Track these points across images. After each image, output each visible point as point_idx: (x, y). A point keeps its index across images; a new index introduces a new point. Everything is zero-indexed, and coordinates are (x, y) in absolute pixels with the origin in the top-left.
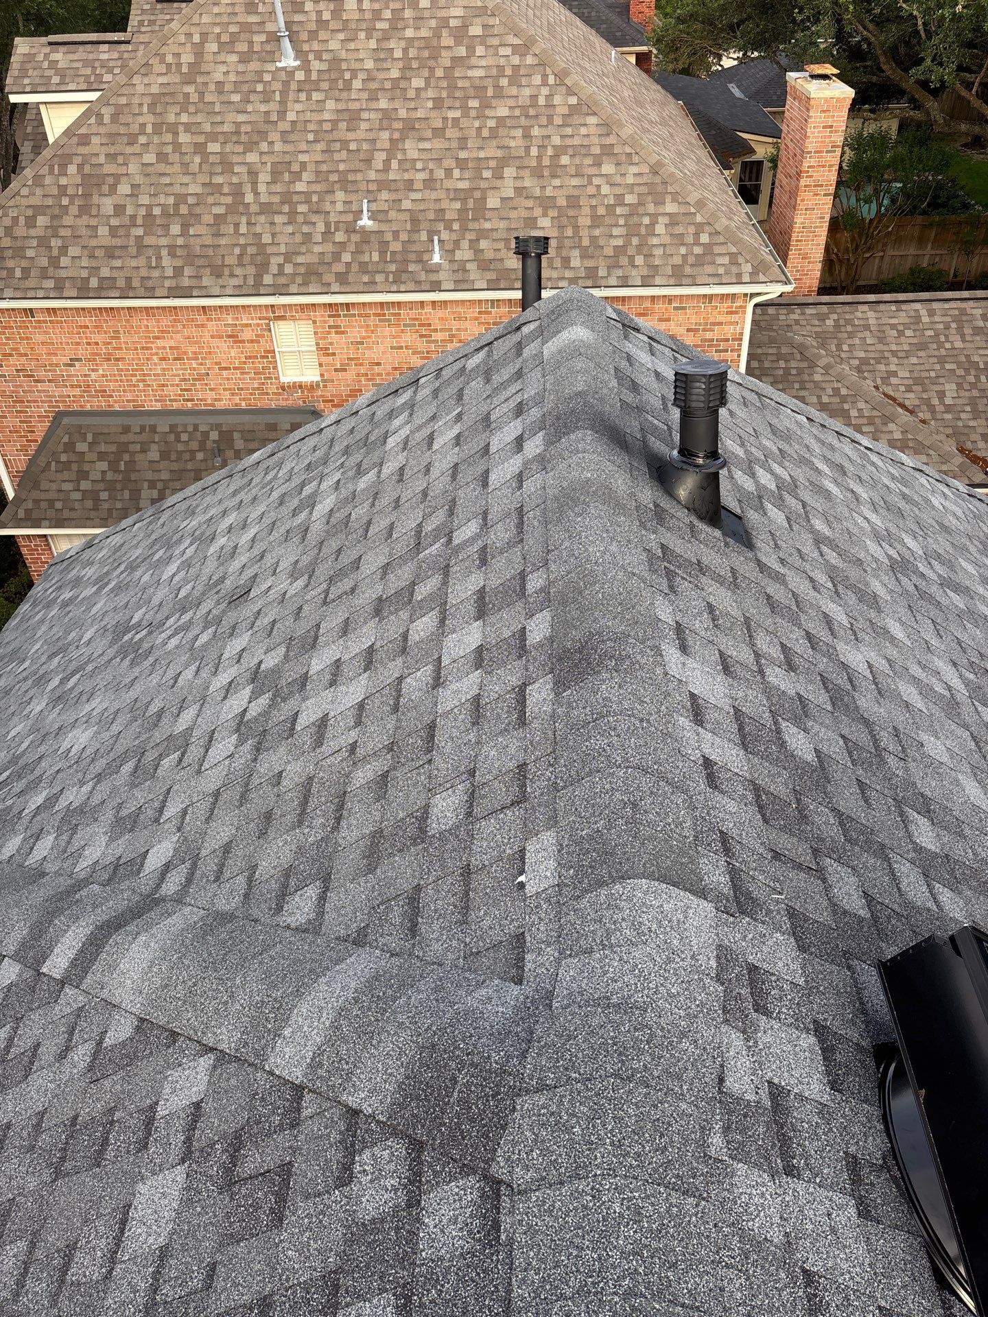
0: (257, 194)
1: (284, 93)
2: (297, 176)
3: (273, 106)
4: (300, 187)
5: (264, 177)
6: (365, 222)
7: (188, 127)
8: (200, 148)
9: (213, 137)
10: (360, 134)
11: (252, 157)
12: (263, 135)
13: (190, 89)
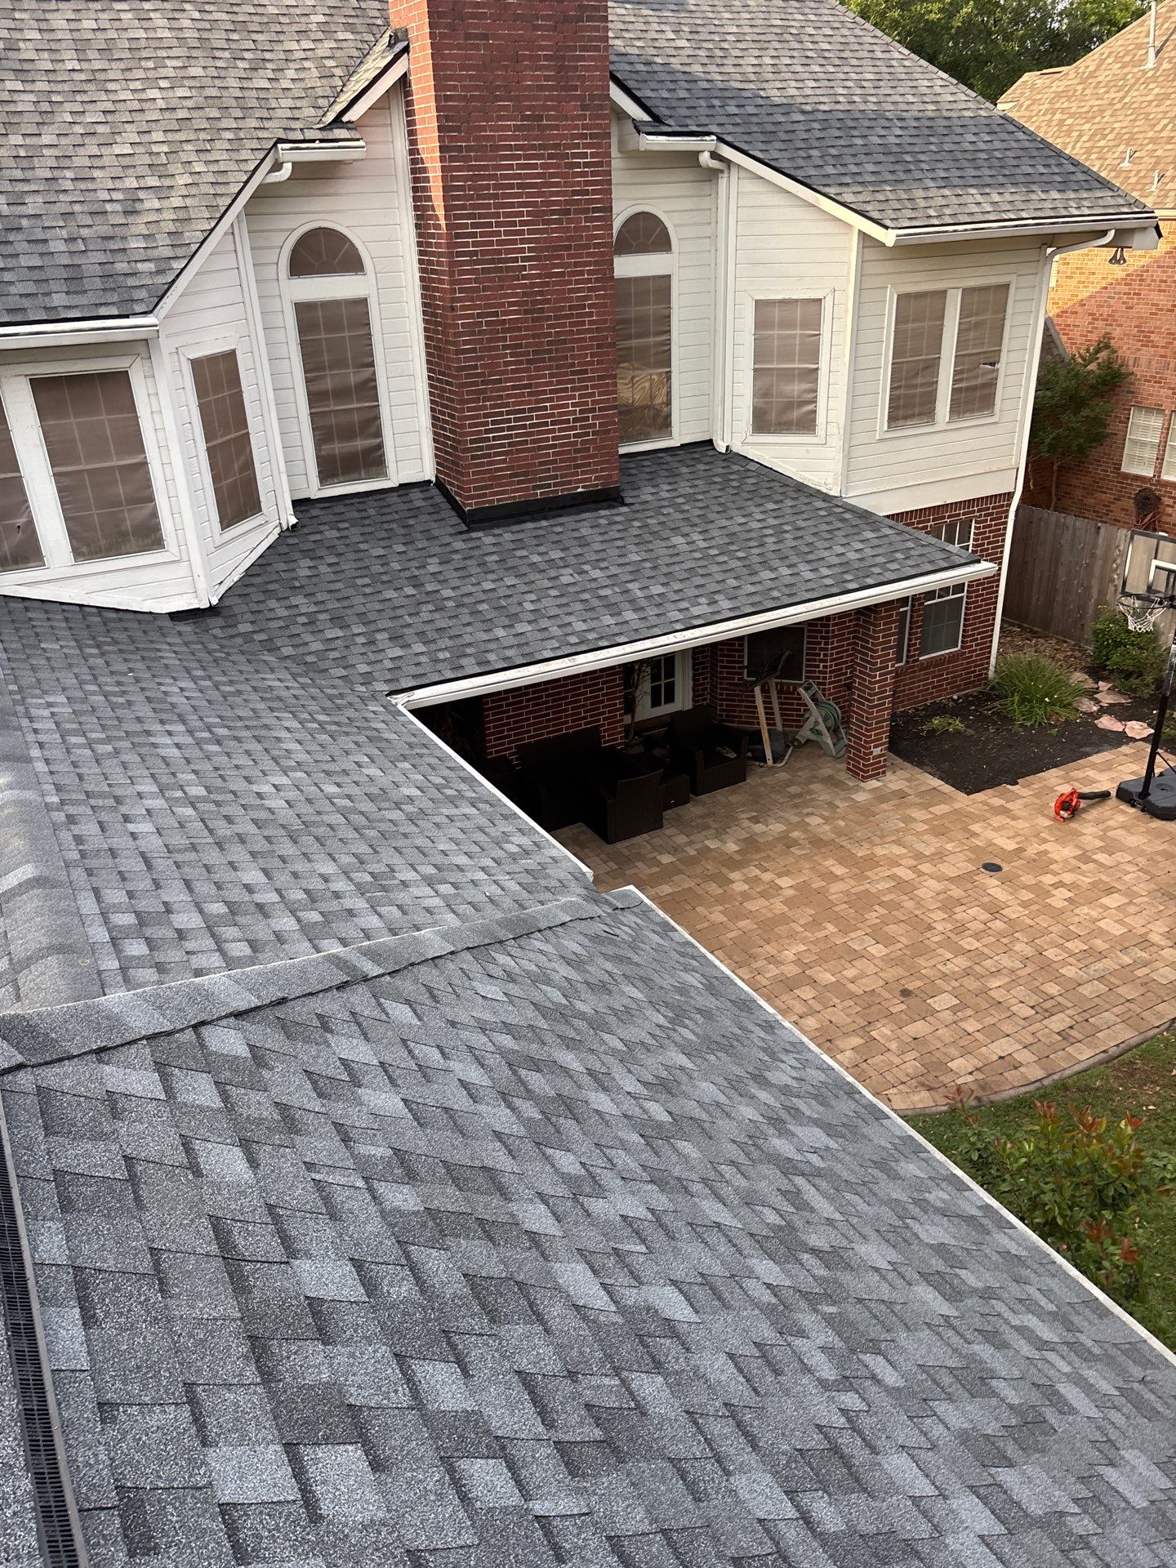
0: (1073, 148)
1: (1133, 85)
2: (1104, 137)
3: (1121, 94)
4: (1102, 143)
5: (1085, 138)
6: (1126, 165)
7: (1063, 111)
8: (1061, 122)
9: (1072, 115)
10: (1162, 108)
11: (1087, 126)
12: (1102, 112)
13: (1080, 87)
